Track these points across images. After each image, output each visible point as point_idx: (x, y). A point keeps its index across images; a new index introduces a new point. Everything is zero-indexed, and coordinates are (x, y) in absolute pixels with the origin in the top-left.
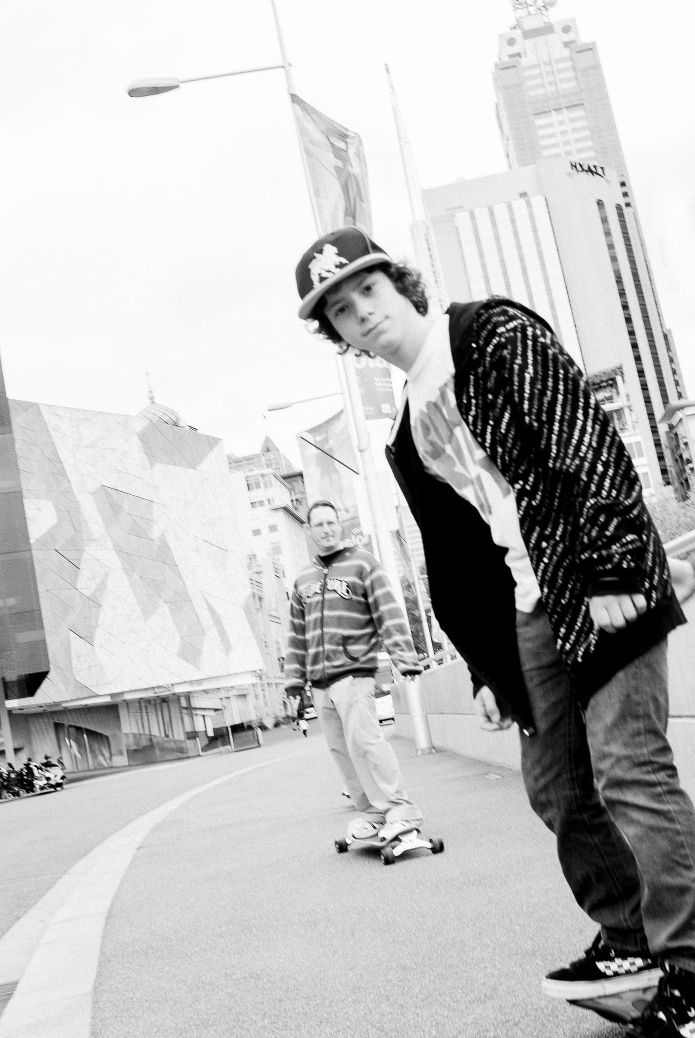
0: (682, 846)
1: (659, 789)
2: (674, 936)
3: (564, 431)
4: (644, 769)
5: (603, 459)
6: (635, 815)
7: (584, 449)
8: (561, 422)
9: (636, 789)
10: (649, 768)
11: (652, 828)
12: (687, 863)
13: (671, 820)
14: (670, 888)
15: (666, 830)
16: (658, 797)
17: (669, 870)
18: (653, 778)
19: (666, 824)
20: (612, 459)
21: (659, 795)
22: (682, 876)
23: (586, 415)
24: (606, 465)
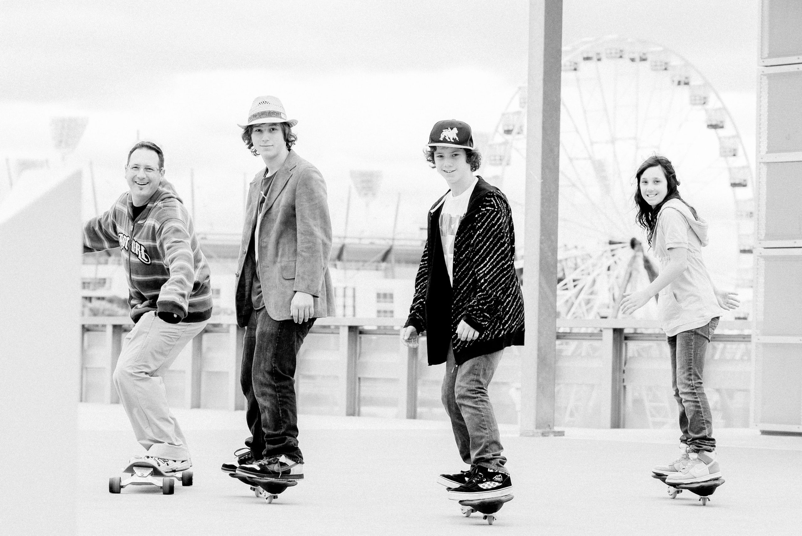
0: (483, 421)
1: (477, 399)
2: (479, 454)
3: (479, 261)
4: (472, 392)
5: (486, 278)
6: (468, 409)
7: (481, 271)
8: (480, 256)
9: (468, 400)
10: (474, 392)
11: (472, 414)
12: (484, 427)
13: (480, 411)
14: (477, 437)
15: (478, 414)
16: (476, 403)
17: (478, 430)
18: (475, 395)
19: (478, 412)
20: (488, 280)
21: (477, 402)
22: (482, 432)
23: (490, 260)
24: (485, 281)
